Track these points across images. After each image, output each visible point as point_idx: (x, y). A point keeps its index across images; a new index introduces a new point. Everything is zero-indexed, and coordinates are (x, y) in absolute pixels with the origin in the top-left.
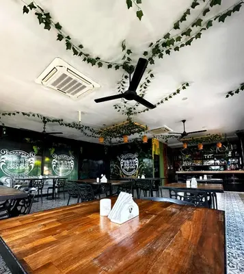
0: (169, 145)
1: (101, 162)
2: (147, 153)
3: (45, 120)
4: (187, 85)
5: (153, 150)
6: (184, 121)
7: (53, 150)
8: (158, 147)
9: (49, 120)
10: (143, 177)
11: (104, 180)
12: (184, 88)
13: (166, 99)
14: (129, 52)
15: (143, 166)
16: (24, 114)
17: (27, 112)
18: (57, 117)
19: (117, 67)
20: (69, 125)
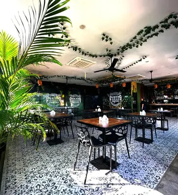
0: (145, 85)
1: (97, 97)
2: (127, 91)
3: (67, 78)
4: (146, 57)
5: (132, 89)
6: (151, 72)
7: (70, 92)
8: (136, 87)
9: (69, 78)
10: (123, 108)
11: (99, 110)
12: (144, 58)
13: (135, 63)
14: (110, 51)
15: (125, 100)
16: (58, 76)
17: (59, 75)
18: (73, 76)
19: (104, 56)
20: (79, 79)
